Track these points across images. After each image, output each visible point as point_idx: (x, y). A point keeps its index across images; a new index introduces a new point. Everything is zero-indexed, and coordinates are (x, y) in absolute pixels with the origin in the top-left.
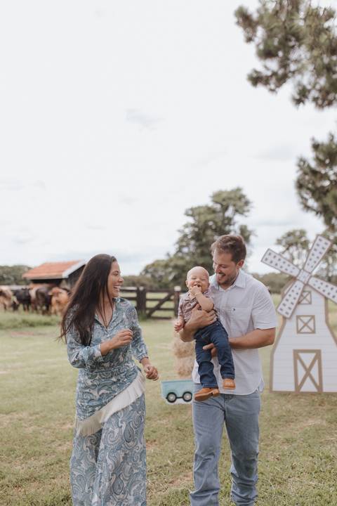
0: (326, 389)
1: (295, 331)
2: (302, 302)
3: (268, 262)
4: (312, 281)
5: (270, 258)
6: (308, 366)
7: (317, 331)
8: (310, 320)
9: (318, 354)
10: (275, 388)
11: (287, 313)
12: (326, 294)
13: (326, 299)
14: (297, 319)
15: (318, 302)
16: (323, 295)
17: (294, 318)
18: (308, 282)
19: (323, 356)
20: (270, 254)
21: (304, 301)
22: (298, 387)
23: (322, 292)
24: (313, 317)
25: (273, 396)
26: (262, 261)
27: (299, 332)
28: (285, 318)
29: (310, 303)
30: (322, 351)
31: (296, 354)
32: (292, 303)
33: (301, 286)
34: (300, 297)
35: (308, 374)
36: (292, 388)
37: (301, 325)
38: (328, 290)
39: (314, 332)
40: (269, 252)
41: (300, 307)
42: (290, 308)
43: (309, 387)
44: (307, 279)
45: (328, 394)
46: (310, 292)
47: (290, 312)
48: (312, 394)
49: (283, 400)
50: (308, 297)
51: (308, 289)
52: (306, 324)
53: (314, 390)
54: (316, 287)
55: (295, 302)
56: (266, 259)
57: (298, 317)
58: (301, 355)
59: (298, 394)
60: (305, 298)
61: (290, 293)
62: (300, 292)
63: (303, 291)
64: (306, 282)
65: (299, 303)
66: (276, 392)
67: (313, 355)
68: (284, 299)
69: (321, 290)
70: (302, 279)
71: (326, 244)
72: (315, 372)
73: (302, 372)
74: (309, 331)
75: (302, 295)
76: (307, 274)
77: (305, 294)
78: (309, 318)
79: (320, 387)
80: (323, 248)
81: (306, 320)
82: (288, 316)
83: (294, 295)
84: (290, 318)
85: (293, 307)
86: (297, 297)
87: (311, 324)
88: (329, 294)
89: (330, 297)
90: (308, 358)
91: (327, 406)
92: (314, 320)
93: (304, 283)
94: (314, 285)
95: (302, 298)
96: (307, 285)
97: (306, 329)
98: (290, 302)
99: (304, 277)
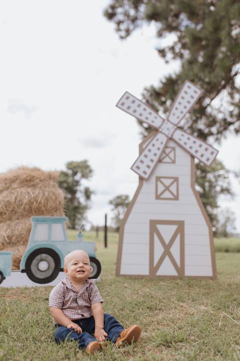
0: (189, 272)
1: (154, 196)
2: (164, 160)
3: (125, 107)
4: (178, 135)
5: (128, 103)
6: (167, 241)
7: (180, 197)
8: (172, 184)
10: (124, 271)
11: (145, 173)
12: (193, 151)
13: (192, 157)
14: (157, 182)
15: (183, 160)
16: (189, 152)
17: (153, 180)
18: (172, 135)
19: (187, 230)
20: (128, 98)
21: (167, 160)
22: (153, 269)
23: (189, 149)
24: (176, 179)
26: (117, 106)
27: (158, 197)
28: (141, 179)
29: (174, 162)
30: (186, 223)
32: (152, 161)
33: (164, 139)
34: (161, 155)
36: (145, 271)
37: (161, 188)
38: (196, 147)
39: (176, 198)
40: (127, 95)
41: (161, 166)
42: (148, 167)
43: (167, 269)
44: (171, 133)
45: (192, 279)
46: (174, 149)
47: (149, 171)
50: (172, 155)
51: (172, 144)
52: (167, 188)
53: (174, 273)
54: (182, 143)
55: (156, 159)
56: (123, 104)
57: (158, 179)
58: (159, 227)
60: (167, 155)
61: (150, 147)
62: (162, 147)
63: (166, 147)
64: (170, 136)
65: (160, 161)
67: (174, 228)
68: (143, 155)
69: (187, 147)
70: (165, 131)
71: (195, 92)
72: (175, 250)
73: (159, 250)
74: (171, 196)
75: (164, 152)
76: (172, 126)
77: (168, 151)
78: (172, 180)
79: (181, 269)
80: (192, 97)
81: (167, 182)
82: (146, 176)
83: (154, 150)
84: (147, 180)
85: (152, 165)
86: (159, 153)
87: (173, 188)
88: (196, 152)
89: (198, 155)
92: (178, 183)
93: (167, 136)
94: (180, 139)
95: (164, 155)
96: (171, 139)
97: (167, 195)
98: (149, 158)
99: (168, 129)
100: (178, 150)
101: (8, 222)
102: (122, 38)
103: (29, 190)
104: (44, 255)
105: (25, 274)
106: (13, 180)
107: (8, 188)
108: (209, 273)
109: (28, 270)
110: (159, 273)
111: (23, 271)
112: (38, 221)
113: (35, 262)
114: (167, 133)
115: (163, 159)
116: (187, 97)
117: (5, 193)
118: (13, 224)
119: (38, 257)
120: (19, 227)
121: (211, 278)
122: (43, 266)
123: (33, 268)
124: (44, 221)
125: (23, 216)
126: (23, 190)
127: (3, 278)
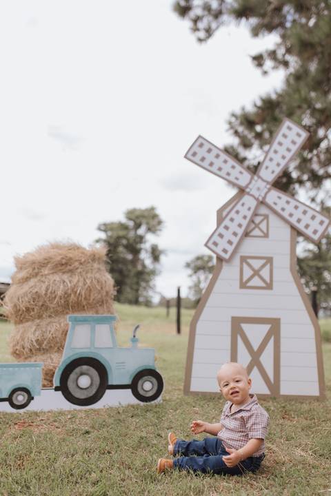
0: (285, 390)
1: (238, 283)
2: (252, 234)
3: (197, 159)
4: (272, 198)
5: (202, 152)
6: (256, 348)
7: (275, 284)
8: (263, 266)
9: (275, 326)
10: (195, 386)
11: (225, 251)
12: (293, 220)
14: (241, 264)
16: (288, 222)
17: (237, 261)
18: (264, 198)
19: (284, 331)
20: (201, 145)
21: (256, 232)
23: (289, 218)
24: (269, 260)
25: (190, 399)
26: (186, 157)
27: (243, 285)
28: (220, 259)
29: (266, 235)
30: (282, 321)
32: (235, 234)
33: (253, 203)
34: (248, 226)
35: (255, 362)
37: (248, 272)
38: (298, 214)
39: (269, 286)
40: (200, 141)
41: (248, 242)
42: (230, 242)
44: (263, 194)
45: (289, 399)
46: (266, 217)
47: (230, 249)
48: (262, 397)
50: (263, 226)
51: (263, 210)
52: (256, 273)
53: (265, 390)
54: (278, 208)
55: (240, 232)
56: (194, 154)
57: (244, 259)
58: (245, 326)
60: (257, 226)
61: (233, 214)
62: (249, 214)
63: (255, 214)
64: (261, 199)
65: (246, 234)
66: (197, 394)
67: (266, 328)
68: (223, 225)
69: (285, 214)
70: (254, 192)
71: (299, 135)
72: (267, 359)
74: (262, 284)
75: (252, 221)
76: (264, 184)
77: (258, 220)
78: (263, 262)
79: (274, 386)
80: (294, 142)
81: (257, 264)
82: (227, 256)
83: (239, 219)
84: (229, 261)
85: (235, 240)
86: (245, 223)
87: (265, 273)
88: (299, 221)
89: (301, 226)
90: (256, 334)
92: (271, 265)
93: (257, 199)
94: (275, 204)
95: (253, 226)
96: (262, 203)
97: (256, 281)
98: (231, 231)
99: (259, 189)
100: (272, 218)
101: (38, 321)
102: (200, 40)
103: (65, 277)
104: (85, 368)
105: (60, 393)
106: (43, 264)
107: (37, 274)
108: (315, 391)
109: (63, 388)
111: (57, 389)
112: (77, 321)
113: (72, 376)
114: (256, 194)
115: (251, 231)
116: (287, 143)
117: (32, 282)
118: (44, 323)
119: (78, 370)
120: (52, 327)
121: (317, 399)
122: (84, 381)
123: (71, 385)
124: (85, 321)
125: (57, 313)
126: (57, 277)
127: (31, 398)
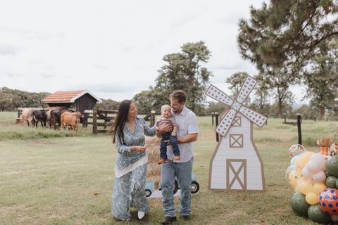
0: (249, 187)
4: (242, 110)
6: (236, 171)
9: (244, 162)
10: (213, 187)
12: (251, 119)
13: (252, 122)
15: (246, 124)
16: (249, 120)
17: (228, 136)
19: (248, 164)
21: (236, 124)
22: (229, 186)
24: (242, 136)
25: (210, 192)
27: (231, 146)
29: (240, 125)
31: (229, 162)
35: (236, 177)
36: (224, 187)
37: (233, 141)
38: (253, 116)
45: (250, 191)
46: (240, 118)
47: (225, 132)
48: (239, 191)
49: (217, 196)
50: (239, 121)
51: (239, 115)
52: (236, 141)
53: (241, 188)
54: (245, 114)
55: (229, 124)
57: (231, 136)
58: (232, 163)
59: (228, 191)
60: (236, 122)
61: (226, 117)
65: (232, 125)
66: (213, 190)
67: (241, 163)
69: (248, 117)
72: (241, 176)
73: (232, 176)
77: (236, 119)
79: (244, 186)
81: (236, 137)
83: (228, 119)
84: (224, 137)
85: (227, 128)
86: (231, 121)
88: (254, 119)
89: (255, 121)
90: (237, 166)
91: (248, 201)
96: (238, 112)
97: (236, 145)
100: (243, 118)
108: (261, 188)
110: (232, 188)
111: (160, 190)
127: (151, 193)
